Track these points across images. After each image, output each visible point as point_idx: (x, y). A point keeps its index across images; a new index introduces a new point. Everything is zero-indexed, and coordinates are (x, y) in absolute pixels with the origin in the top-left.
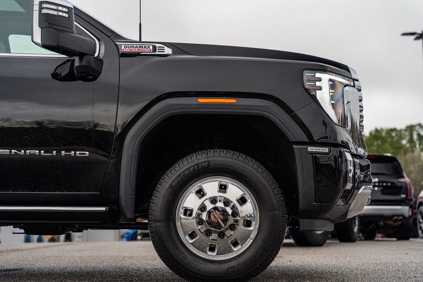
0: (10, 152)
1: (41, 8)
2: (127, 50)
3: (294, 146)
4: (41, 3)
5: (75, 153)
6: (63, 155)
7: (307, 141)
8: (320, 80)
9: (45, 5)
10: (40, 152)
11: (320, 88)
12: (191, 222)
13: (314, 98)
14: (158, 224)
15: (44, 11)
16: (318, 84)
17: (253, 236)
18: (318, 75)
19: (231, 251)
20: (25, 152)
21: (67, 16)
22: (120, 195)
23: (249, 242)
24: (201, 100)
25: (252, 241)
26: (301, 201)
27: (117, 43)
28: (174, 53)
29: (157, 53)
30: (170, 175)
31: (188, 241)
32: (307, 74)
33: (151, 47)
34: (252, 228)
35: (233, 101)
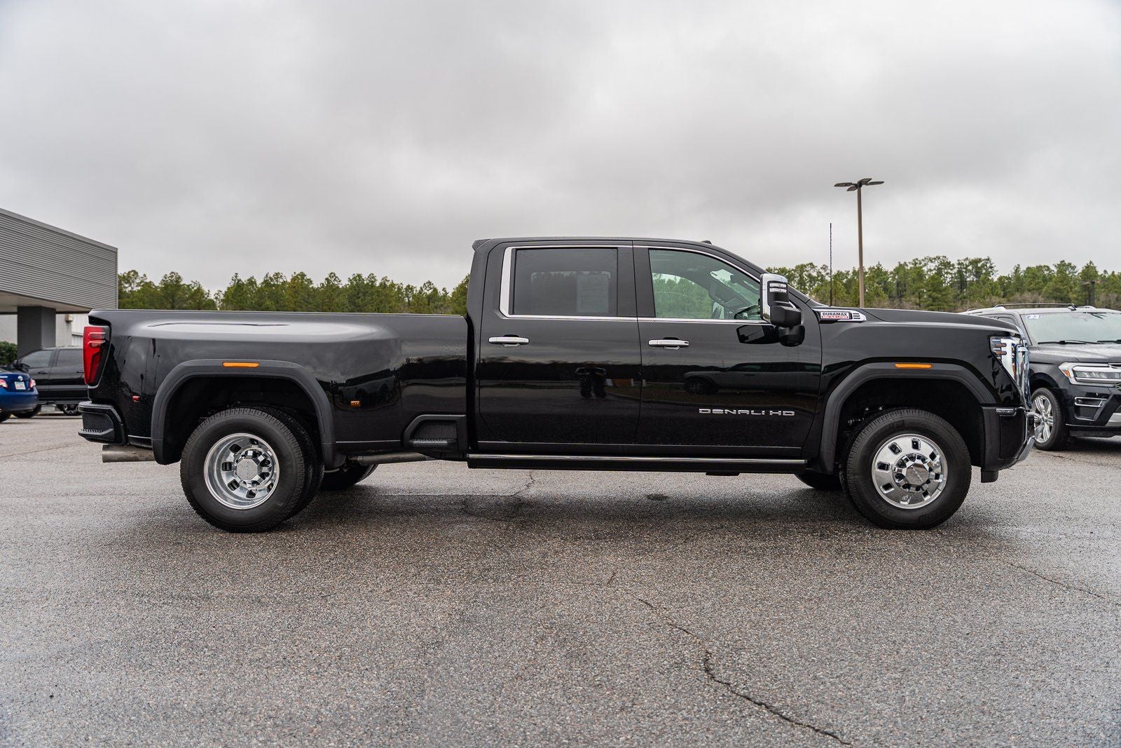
0: (724, 412)
1: (769, 287)
2: (826, 317)
3: (983, 408)
4: (769, 283)
5: (782, 413)
6: (771, 414)
7: (995, 403)
8: (1005, 345)
9: (771, 285)
10: (750, 412)
11: (1005, 353)
12: (887, 475)
13: (1000, 362)
14: (856, 476)
15: (772, 290)
16: (1003, 349)
17: (941, 487)
18: (1003, 341)
19: (922, 500)
20: (737, 412)
21: (785, 291)
22: (822, 450)
23: (938, 493)
24: (899, 366)
25: (940, 492)
26: (987, 457)
27: (815, 310)
28: (869, 319)
29: (853, 320)
30: (867, 432)
31: (883, 493)
32: (993, 340)
33: (848, 314)
34: (940, 480)
35: (927, 366)
